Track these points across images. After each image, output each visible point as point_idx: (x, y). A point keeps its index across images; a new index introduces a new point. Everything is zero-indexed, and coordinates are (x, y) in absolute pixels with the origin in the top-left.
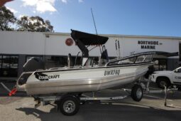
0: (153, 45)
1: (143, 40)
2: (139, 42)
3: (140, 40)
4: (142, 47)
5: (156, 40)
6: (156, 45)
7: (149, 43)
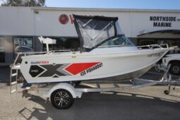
0: (168, 22)
1: (156, 15)
2: (151, 19)
3: (153, 15)
4: (155, 25)
5: (173, 15)
6: (173, 22)
7: (164, 19)
